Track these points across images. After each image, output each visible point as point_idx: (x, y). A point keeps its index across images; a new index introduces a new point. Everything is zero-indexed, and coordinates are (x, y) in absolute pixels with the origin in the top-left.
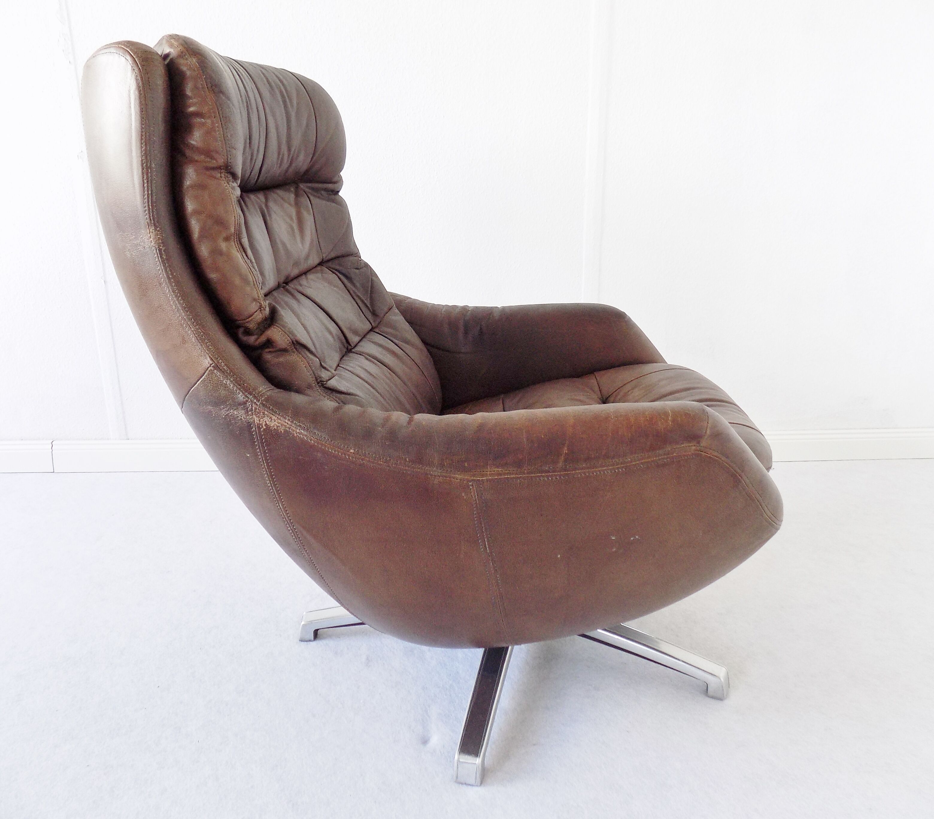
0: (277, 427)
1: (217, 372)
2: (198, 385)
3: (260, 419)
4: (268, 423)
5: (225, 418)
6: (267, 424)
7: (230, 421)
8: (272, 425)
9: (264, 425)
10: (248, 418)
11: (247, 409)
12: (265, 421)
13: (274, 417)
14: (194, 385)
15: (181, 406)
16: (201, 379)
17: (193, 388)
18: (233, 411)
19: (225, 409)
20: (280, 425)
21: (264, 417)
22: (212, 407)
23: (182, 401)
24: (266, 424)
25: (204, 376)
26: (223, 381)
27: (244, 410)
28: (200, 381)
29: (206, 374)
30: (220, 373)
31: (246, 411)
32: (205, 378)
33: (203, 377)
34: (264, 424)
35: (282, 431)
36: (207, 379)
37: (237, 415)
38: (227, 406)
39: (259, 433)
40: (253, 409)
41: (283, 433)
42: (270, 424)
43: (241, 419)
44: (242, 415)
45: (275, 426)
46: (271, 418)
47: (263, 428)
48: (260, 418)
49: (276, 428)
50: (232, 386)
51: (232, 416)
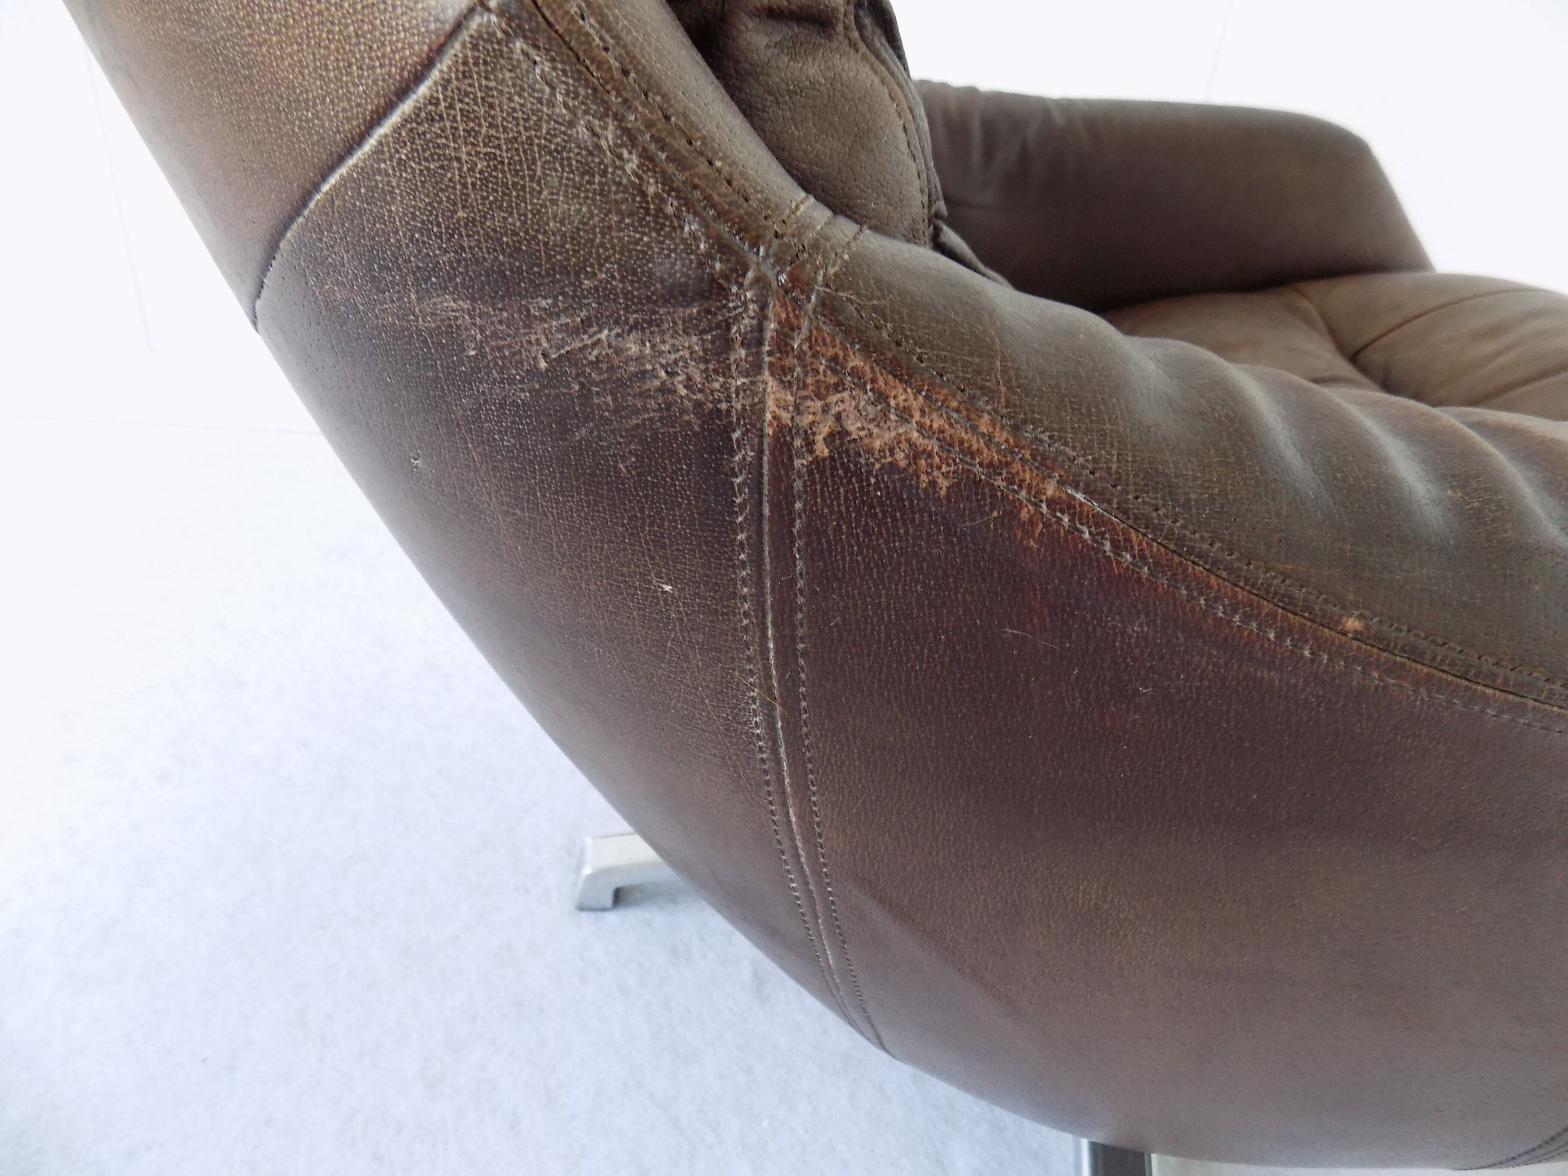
0: (916, 454)
1: (533, 53)
2: (378, 151)
3: (806, 398)
4: (853, 426)
5: (553, 376)
6: (845, 433)
7: (585, 394)
8: (877, 444)
9: (819, 438)
10: (717, 385)
11: (729, 329)
12: (838, 417)
13: (901, 395)
14: (349, 151)
15: (249, 286)
16: (406, 107)
17: (343, 170)
18: (618, 335)
19: (564, 320)
20: (933, 445)
21: (839, 387)
22: (466, 305)
23: (258, 251)
24: (838, 435)
25: (428, 83)
26: (571, 124)
27: (704, 332)
28: (395, 118)
29: (444, 65)
30: (553, 60)
31: (712, 342)
32: (433, 101)
33: (423, 90)
34: (824, 430)
35: (940, 480)
36: (451, 107)
37: (640, 359)
38: (578, 299)
39: (776, 480)
40: (768, 335)
41: (943, 493)
42: (871, 435)
43: (666, 390)
44: (676, 362)
45: (904, 445)
46: (881, 397)
47: (811, 451)
48: (805, 393)
49: (903, 464)
50: (630, 167)
51: (604, 366)
